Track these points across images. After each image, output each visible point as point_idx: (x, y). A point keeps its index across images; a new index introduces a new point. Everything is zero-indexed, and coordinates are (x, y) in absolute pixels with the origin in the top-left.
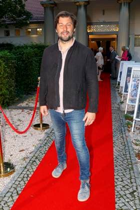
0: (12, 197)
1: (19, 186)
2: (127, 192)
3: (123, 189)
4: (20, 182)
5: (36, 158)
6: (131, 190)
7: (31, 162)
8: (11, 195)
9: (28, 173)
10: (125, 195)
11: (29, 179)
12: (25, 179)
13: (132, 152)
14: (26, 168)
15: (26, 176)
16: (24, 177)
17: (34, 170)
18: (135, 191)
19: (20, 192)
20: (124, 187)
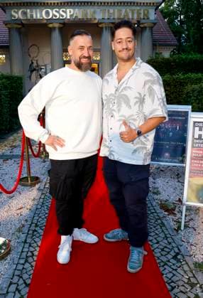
0: (19, 291)
1: (24, 271)
2: (170, 257)
3: (164, 253)
4: (23, 264)
5: (36, 226)
6: (173, 253)
7: (31, 232)
8: (17, 289)
9: (32, 249)
10: (169, 261)
11: (35, 258)
12: (30, 260)
13: (154, 204)
14: (25, 242)
15: (30, 254)
16: (27, 257)
17: (39, 244)
18: (178, 254)
19: (29, 282)
20: (163, 250)
